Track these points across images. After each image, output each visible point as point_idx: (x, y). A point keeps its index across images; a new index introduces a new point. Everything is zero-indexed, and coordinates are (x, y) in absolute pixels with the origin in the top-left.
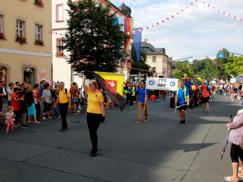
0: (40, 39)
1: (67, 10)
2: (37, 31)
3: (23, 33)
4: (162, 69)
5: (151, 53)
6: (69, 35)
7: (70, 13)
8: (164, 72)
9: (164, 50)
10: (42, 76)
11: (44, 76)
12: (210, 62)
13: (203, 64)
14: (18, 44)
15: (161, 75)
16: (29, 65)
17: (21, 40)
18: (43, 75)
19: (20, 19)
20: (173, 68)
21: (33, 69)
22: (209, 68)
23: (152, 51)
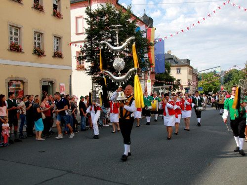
0: (59, 51)
1: (85, 19)
2: (56, 43)
3: (41, 46)
4: (187, 82)
5: (175, 64)
6: (88, 44)
7: (88, 21)
8: (189, 84)
9: (188, 61)
10: (61, 90)
11: (64, 90)
12: (237, 73)
13: (230, 75)
14: (35, 57)
15: (186, 87)
16: (47, 79)
17: (39, 53)
18: (62, 88)
19: (38, 31)
20: (199, 79)
21: (52, 83)
22: (237, 79)
23: (176, 62)
